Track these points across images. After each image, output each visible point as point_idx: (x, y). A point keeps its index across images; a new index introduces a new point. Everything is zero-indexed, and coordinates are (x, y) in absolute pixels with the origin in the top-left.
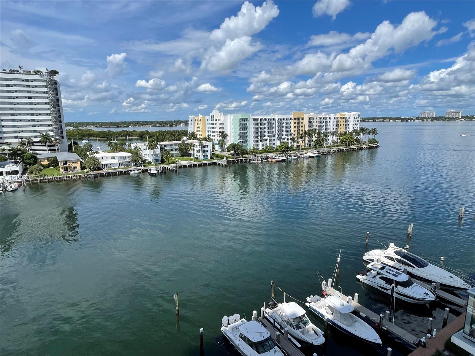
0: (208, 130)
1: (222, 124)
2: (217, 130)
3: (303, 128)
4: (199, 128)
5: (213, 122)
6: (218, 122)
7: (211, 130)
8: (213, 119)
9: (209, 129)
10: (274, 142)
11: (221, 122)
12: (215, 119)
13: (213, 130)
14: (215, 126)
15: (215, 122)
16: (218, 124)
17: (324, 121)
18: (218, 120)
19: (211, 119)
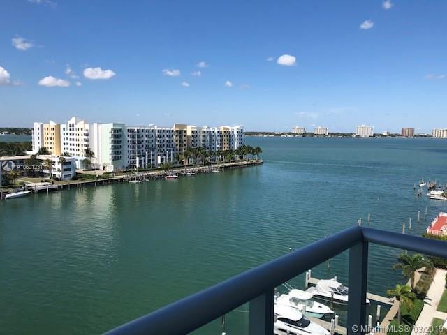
1: (87, 135)
4: (51, 139)
5: (72, 132)
6: (80, 132)
7: (69, 142)
8: (72, 128)
9: (66, 142)
11: (84, 132)
12: (75, 128)
13: (72, 142)
14: (75, 137)
15: (75, 132)
16: (80, 135)
18: (80, 129)
19: (69, 128)
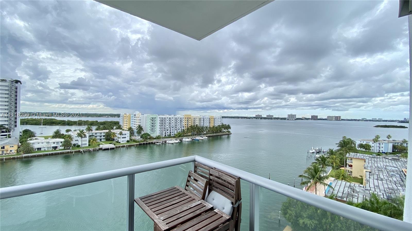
0: (132, 123)
1: (140, 120)
2: (137, 123)
3: (190, 124)
5: (135, 118)
6: (138, 119)
7: (133, 123)
8: (135, 116)
10: (173, 131)
11: (139, 119)
12: (136, 116)
13: (135, 123)
14: (136, 121)
15: (136, 118)
16: (138, 120)
17: (202, 119)
18: (138, 117)
19: (134, 116)
